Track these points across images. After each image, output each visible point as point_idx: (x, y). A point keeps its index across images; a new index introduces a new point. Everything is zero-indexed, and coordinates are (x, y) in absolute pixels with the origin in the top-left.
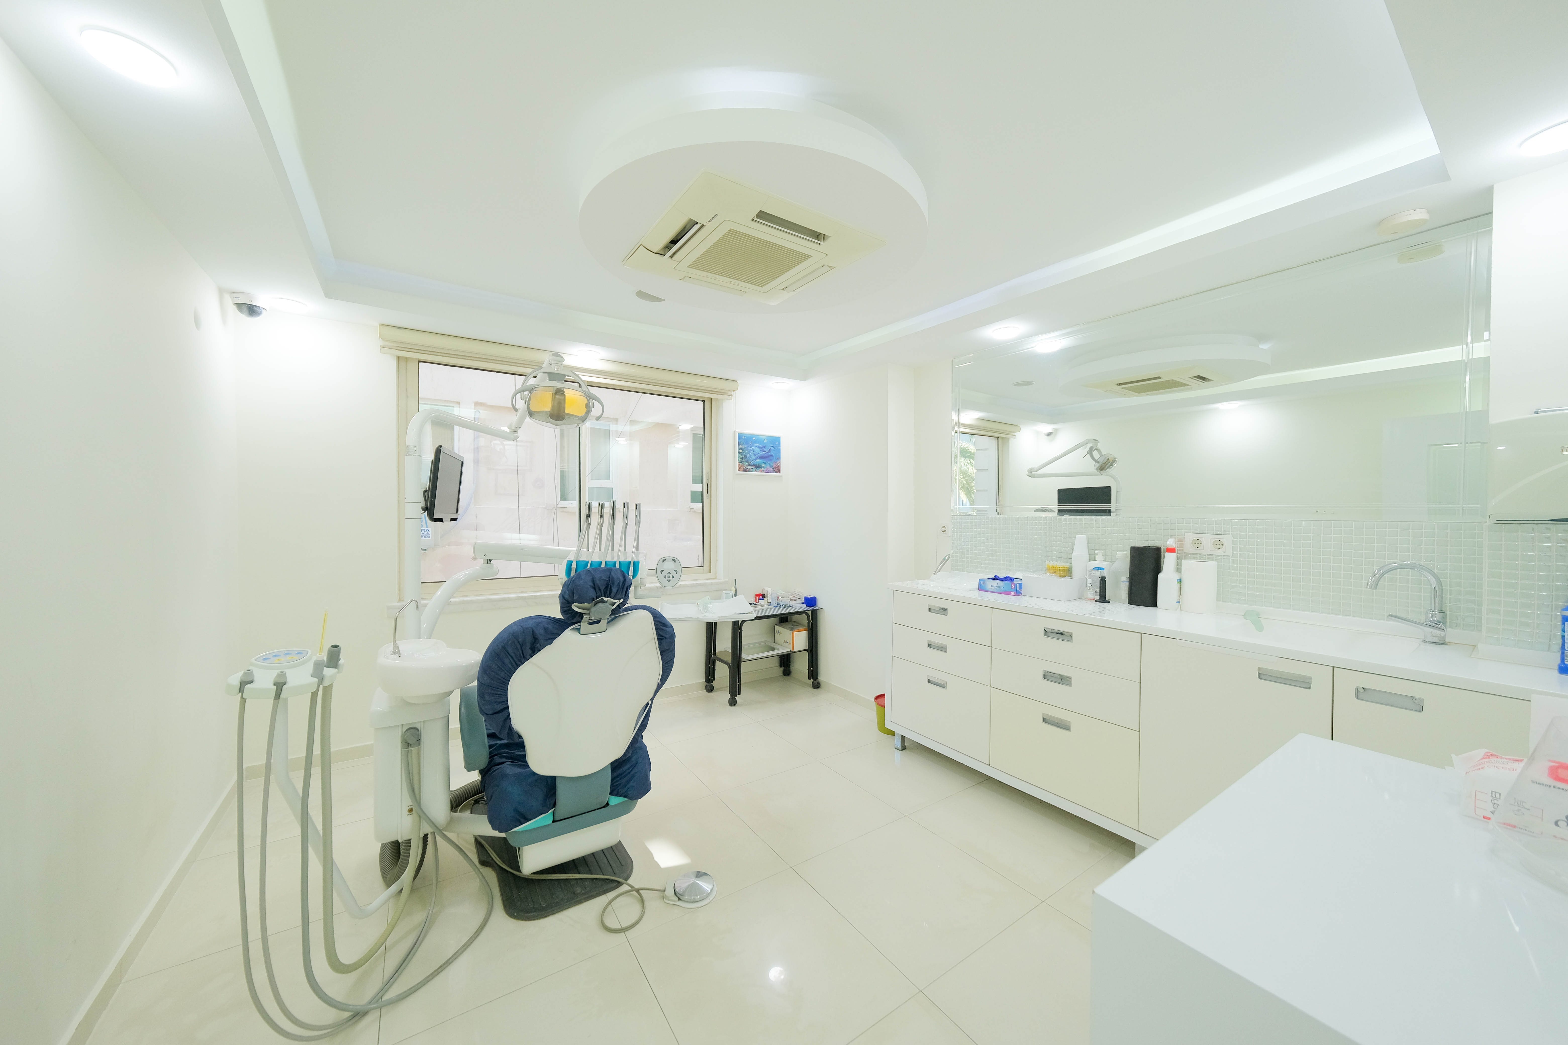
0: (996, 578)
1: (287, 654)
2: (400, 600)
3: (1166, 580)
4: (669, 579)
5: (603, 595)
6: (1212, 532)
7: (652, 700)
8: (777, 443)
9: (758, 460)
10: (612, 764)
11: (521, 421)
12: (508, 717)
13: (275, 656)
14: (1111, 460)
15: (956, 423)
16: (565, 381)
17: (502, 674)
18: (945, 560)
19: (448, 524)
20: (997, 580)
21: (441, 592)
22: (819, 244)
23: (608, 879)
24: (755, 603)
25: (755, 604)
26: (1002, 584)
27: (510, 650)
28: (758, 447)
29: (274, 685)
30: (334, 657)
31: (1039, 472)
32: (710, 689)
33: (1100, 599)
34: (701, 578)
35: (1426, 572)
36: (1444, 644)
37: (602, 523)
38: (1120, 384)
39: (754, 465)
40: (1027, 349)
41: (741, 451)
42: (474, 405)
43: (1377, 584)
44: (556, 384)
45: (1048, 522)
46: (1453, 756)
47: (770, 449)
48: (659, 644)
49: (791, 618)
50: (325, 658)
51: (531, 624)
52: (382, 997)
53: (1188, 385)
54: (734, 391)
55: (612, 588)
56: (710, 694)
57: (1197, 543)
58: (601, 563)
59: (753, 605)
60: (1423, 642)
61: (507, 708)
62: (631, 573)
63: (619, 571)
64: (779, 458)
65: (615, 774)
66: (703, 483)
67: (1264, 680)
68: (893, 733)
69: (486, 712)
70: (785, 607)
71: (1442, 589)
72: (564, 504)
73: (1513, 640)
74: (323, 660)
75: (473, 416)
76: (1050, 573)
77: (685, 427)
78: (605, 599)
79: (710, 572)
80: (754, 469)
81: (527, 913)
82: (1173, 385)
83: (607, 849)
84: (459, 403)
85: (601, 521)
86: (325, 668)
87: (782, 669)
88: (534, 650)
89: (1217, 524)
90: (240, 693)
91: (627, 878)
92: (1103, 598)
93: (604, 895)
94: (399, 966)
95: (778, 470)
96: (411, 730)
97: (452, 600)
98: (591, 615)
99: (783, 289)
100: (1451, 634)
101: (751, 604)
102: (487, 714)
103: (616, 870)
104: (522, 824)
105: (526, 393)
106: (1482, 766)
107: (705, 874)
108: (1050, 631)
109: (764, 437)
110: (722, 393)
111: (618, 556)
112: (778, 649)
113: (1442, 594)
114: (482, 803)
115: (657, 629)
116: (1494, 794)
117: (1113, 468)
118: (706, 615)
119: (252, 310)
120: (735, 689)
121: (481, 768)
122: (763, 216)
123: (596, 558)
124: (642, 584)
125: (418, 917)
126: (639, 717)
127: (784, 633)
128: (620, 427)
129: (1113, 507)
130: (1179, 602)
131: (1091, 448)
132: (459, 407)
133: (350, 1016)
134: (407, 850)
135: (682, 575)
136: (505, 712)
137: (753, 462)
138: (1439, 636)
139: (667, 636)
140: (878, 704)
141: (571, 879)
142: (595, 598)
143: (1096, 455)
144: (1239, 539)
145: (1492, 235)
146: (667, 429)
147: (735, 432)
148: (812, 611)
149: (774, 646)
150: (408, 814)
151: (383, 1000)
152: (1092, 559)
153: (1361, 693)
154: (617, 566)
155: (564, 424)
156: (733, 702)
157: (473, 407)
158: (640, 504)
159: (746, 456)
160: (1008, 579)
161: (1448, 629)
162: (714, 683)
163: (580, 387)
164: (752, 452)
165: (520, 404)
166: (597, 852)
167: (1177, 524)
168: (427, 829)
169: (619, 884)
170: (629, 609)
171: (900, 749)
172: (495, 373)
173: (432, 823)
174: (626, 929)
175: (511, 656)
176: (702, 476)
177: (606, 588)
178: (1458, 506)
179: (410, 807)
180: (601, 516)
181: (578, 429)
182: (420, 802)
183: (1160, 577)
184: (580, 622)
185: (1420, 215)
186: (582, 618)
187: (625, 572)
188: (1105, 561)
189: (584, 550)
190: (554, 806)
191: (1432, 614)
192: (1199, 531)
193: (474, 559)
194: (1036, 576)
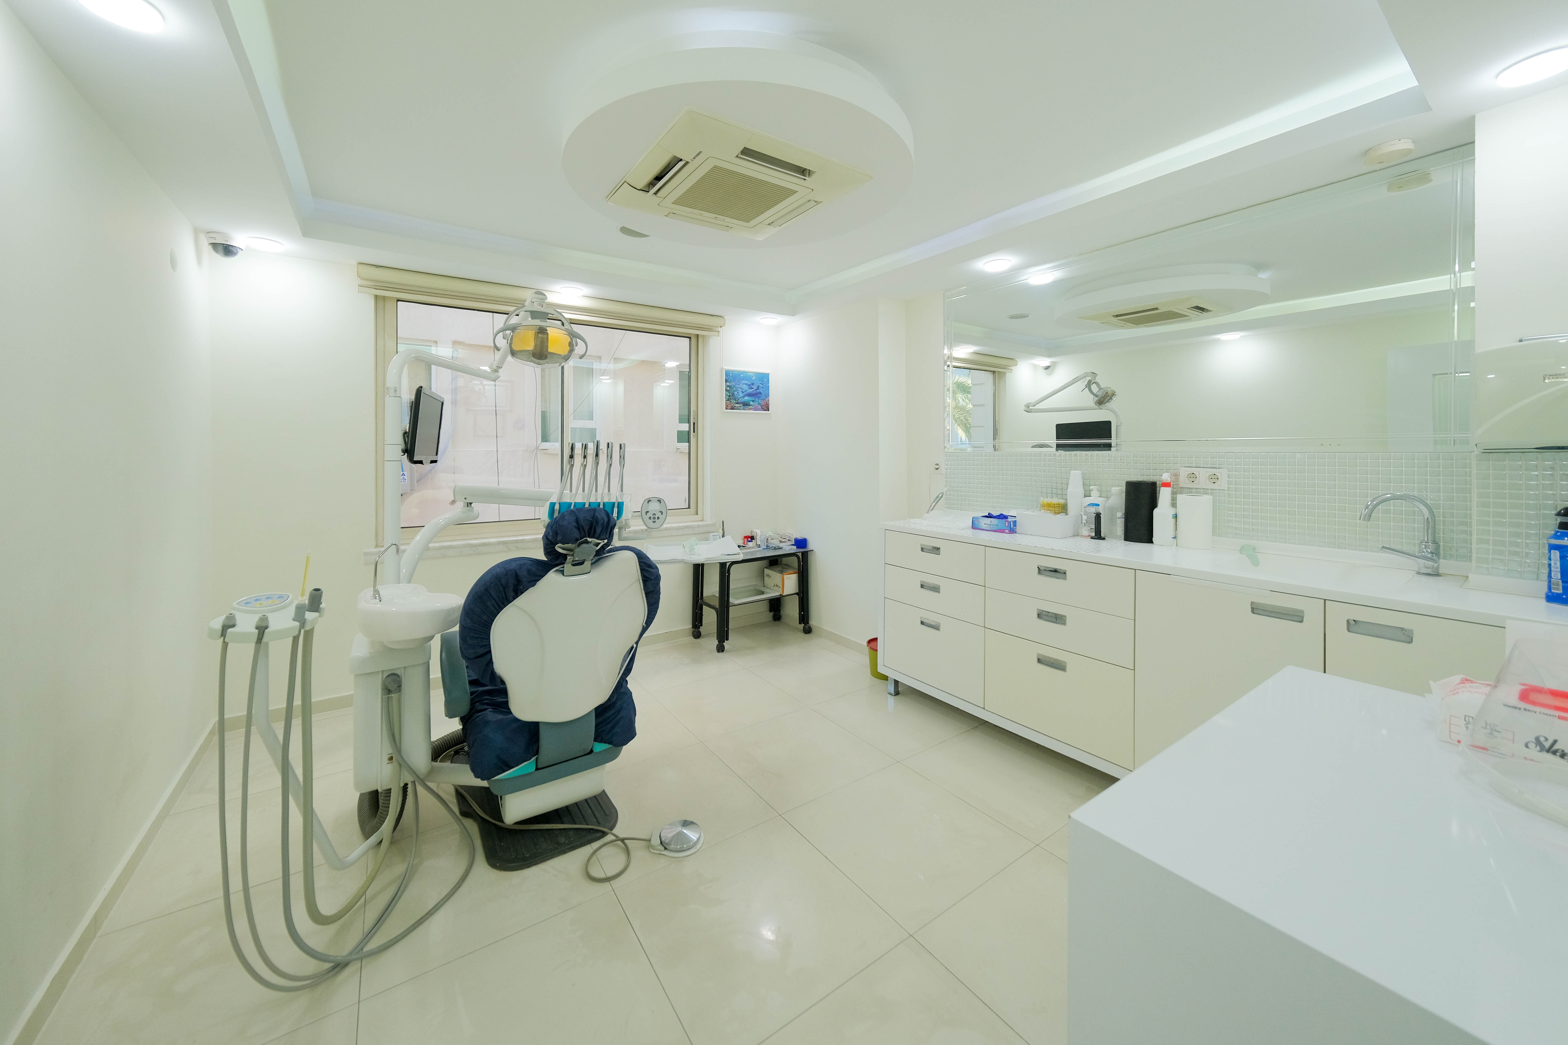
0: (990, 516)
1: (267, 598)
2: (377, 546)
3: (1161, 515)
4: (654, 520)
5: (587, 536)
6: (1207, 466)
7: (637, 643)
8: (765, 380)
9: (746, 398)
10: (596, 709)
11: (503, 359)
12: (490, 662)
13: (256, 600)
14: (1110, 393)
15: (948, 357)
16: (548, 319)
17: (485, 617)
18: (938, 499)
19: (427, 466)
20: (991, 517)
21: (420, 537)
22: (805, 179)
23: (592, 829)
24: (744, 545)
25: (744, 547)
26: (996, 522)
27: (493, 593)
28: (746, 384)
29: (256, 628)
30: (315, 600)
31: (1037, 407)
32: (697, 635)
33: (1095, 535)
34: (688, 520)
35: (1417, 502)
36: (1437, 575)
37: (585, 463)
38: (1117, 316)
39: (741, 403)
40: (1022, 281)
41: (728, 388)
42: (453, 344)
43: (1370, 516)
44: (538, 322)
45: (1042, 458)
46: (1431, 682)
47: (758, 386)
48: (644, 586)
49: (781, 561)
50: (307, 602)
51: (513, 566)
52: (363, 948)
53: (1187, 316)
54: (721, 327)
55: (596, 528)
56: (698, 640)
57: (1192, 477)
58: (584, 504)
59: (742, 548)
60: (1417, 573)
61: (490, 652)
62: (615, 515)
63: (603, 512)
64: (767, 396)
65: (600, 720)
66: (689, 422)
67: (1257, 614)
68: (885, 678)
69: (469, 657)
70: (775, 549)
71: (1435, 520)
72: (545, 445)
73: (1502, 570)
74: (305, 604)
75: (451, 356)
76: (1045, 510)
77: (671, 364)
78: (589, 540)
79: (697, 514)
80: (742, 408)
81: (510, 863)
82: (1171, 316)
83: (591, 798)
84: (436, 342)
85: (584, 462)
86: (307, 613)
87: (772, 614)
88: (518, 593)
89: (1213, 458)
90: (222, 638)
91: (612, 828)
92: (1098, 535)
93: (589, 845)
94: (380, 917)
95: (766, 408)
96: (393, 676)
97: (431, 545)
98: (575, 555)
99: (769, 224)
100: (1445, 565)
101: (739, 546)
102: (469, 659)
103: (601, 820)
104: (504, 771)
105: (508, 332)
106: (1456, 691)
107: (692, 823)
108: (1044, 568)
109: (752, 374)
110: (709, 329)
111: (602, 498)
112: (767, 593)
113: (1435, 524)
114: (462, 754)
115: (642, 570)
116: (1467, 718)
117: (1113, 401)
118: (693, 556)
119: (228, 250)
120: (723, 635)
121: (462, 715)
122: (747, 152)
123: (579, 500)
124: (627, 525)
125: (399, 869)
126: (624, 661)
127: (773, 576)
128: (603, 366)
129: (1113, 441)
130: (1175, 538)
131: (1090, 382)
132: (437, 347)
133: (331, 967)
134: (386, 800)
135: (667, 518)
136: (488, 656)
137: (741, 400)
138: (1432, 567)
139: (652, 578)
140: (871, 648)
141: (554, 829)
142: (579, 538)
143: (1094, 388)
144: (1234, 473)
145: (1474, 164)
146: (652, 367)
147: (722, 369)
148: (803, 553)
149: (762, 590)
150: (388, 762)
151: (363, 951)
152: (1087, 495)
153: (1352, 625)
154: (601, 506)
155: (547, 363)
156: (721, 649)
157: (451, 346)
158: (624, 444)
159: (734, 394)
160: (1002, 517)
161: (1441, 561)
162: (702, 629)
163: (563, 324)
164: (739, 389)
165: (501, 342)
166: (581, 802)
167: (1172, 458)
168: (408, 778)
169: (604, 834)
170: (614, 550)
171: (893, 694)
172: (476, 311)
173: (413, 772)
174: (611, 878)
175: (494, 599)
176: (689, 416)
177: (591, 528)
178: (1450, 435)
179: (390, 755)
180: (585, 457)
181: (560, 368)
182: (400, 749)
183: (1156, 512)
184: (564, 563)
185: (1405, 145)
186: (566, 558)
187: (609, 511)
188: (1100, 497)
189: (567, 492)
190: (537, 753)
191: (1425, 545)
192: (1194, 465)
193: (453, 502)
194: (1030, 513)
